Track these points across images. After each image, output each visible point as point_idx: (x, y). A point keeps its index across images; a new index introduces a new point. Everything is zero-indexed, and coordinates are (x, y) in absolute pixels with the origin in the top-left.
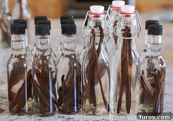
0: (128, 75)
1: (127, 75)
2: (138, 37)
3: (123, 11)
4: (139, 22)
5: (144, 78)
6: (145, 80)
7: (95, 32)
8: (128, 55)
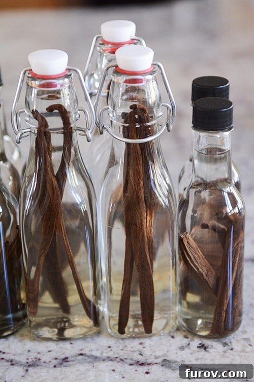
0: (143, 235)
1: (141, 237)
2: (169, 131)
3: (121, 66)
4: (168, 92)
5: (186, 243)
6: (191, 247)
7: (50, 127)
8: (142, 182)
